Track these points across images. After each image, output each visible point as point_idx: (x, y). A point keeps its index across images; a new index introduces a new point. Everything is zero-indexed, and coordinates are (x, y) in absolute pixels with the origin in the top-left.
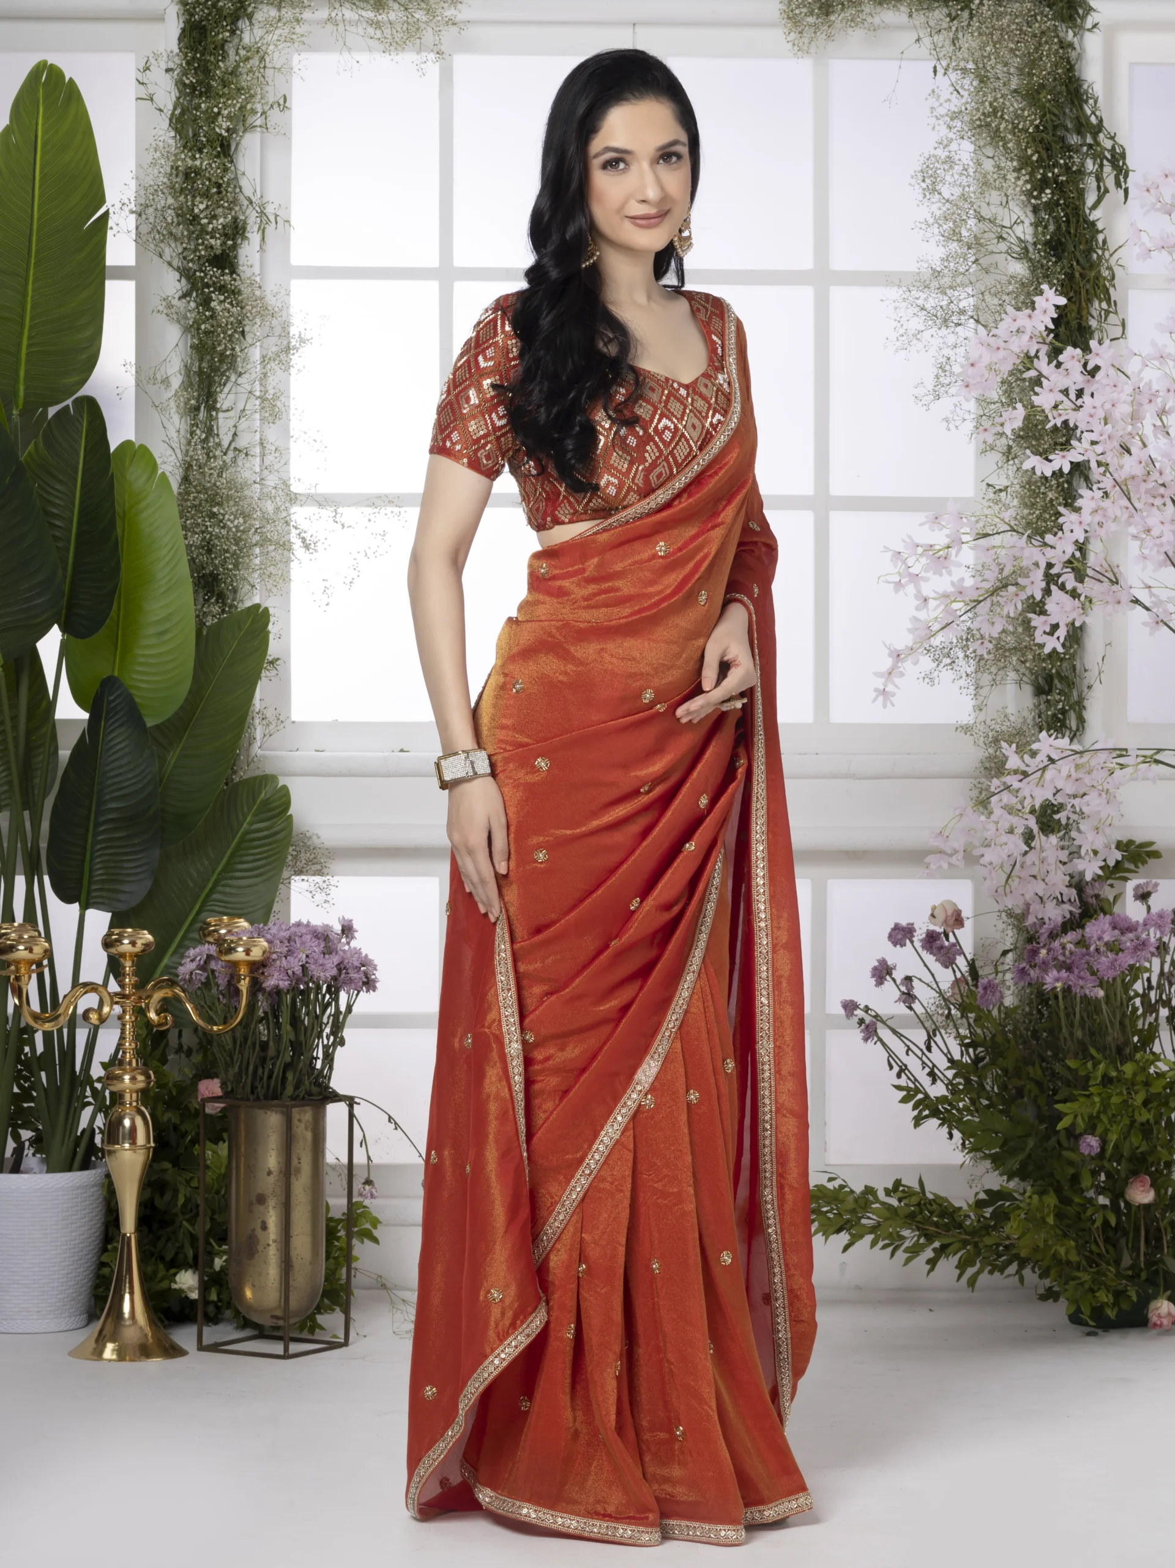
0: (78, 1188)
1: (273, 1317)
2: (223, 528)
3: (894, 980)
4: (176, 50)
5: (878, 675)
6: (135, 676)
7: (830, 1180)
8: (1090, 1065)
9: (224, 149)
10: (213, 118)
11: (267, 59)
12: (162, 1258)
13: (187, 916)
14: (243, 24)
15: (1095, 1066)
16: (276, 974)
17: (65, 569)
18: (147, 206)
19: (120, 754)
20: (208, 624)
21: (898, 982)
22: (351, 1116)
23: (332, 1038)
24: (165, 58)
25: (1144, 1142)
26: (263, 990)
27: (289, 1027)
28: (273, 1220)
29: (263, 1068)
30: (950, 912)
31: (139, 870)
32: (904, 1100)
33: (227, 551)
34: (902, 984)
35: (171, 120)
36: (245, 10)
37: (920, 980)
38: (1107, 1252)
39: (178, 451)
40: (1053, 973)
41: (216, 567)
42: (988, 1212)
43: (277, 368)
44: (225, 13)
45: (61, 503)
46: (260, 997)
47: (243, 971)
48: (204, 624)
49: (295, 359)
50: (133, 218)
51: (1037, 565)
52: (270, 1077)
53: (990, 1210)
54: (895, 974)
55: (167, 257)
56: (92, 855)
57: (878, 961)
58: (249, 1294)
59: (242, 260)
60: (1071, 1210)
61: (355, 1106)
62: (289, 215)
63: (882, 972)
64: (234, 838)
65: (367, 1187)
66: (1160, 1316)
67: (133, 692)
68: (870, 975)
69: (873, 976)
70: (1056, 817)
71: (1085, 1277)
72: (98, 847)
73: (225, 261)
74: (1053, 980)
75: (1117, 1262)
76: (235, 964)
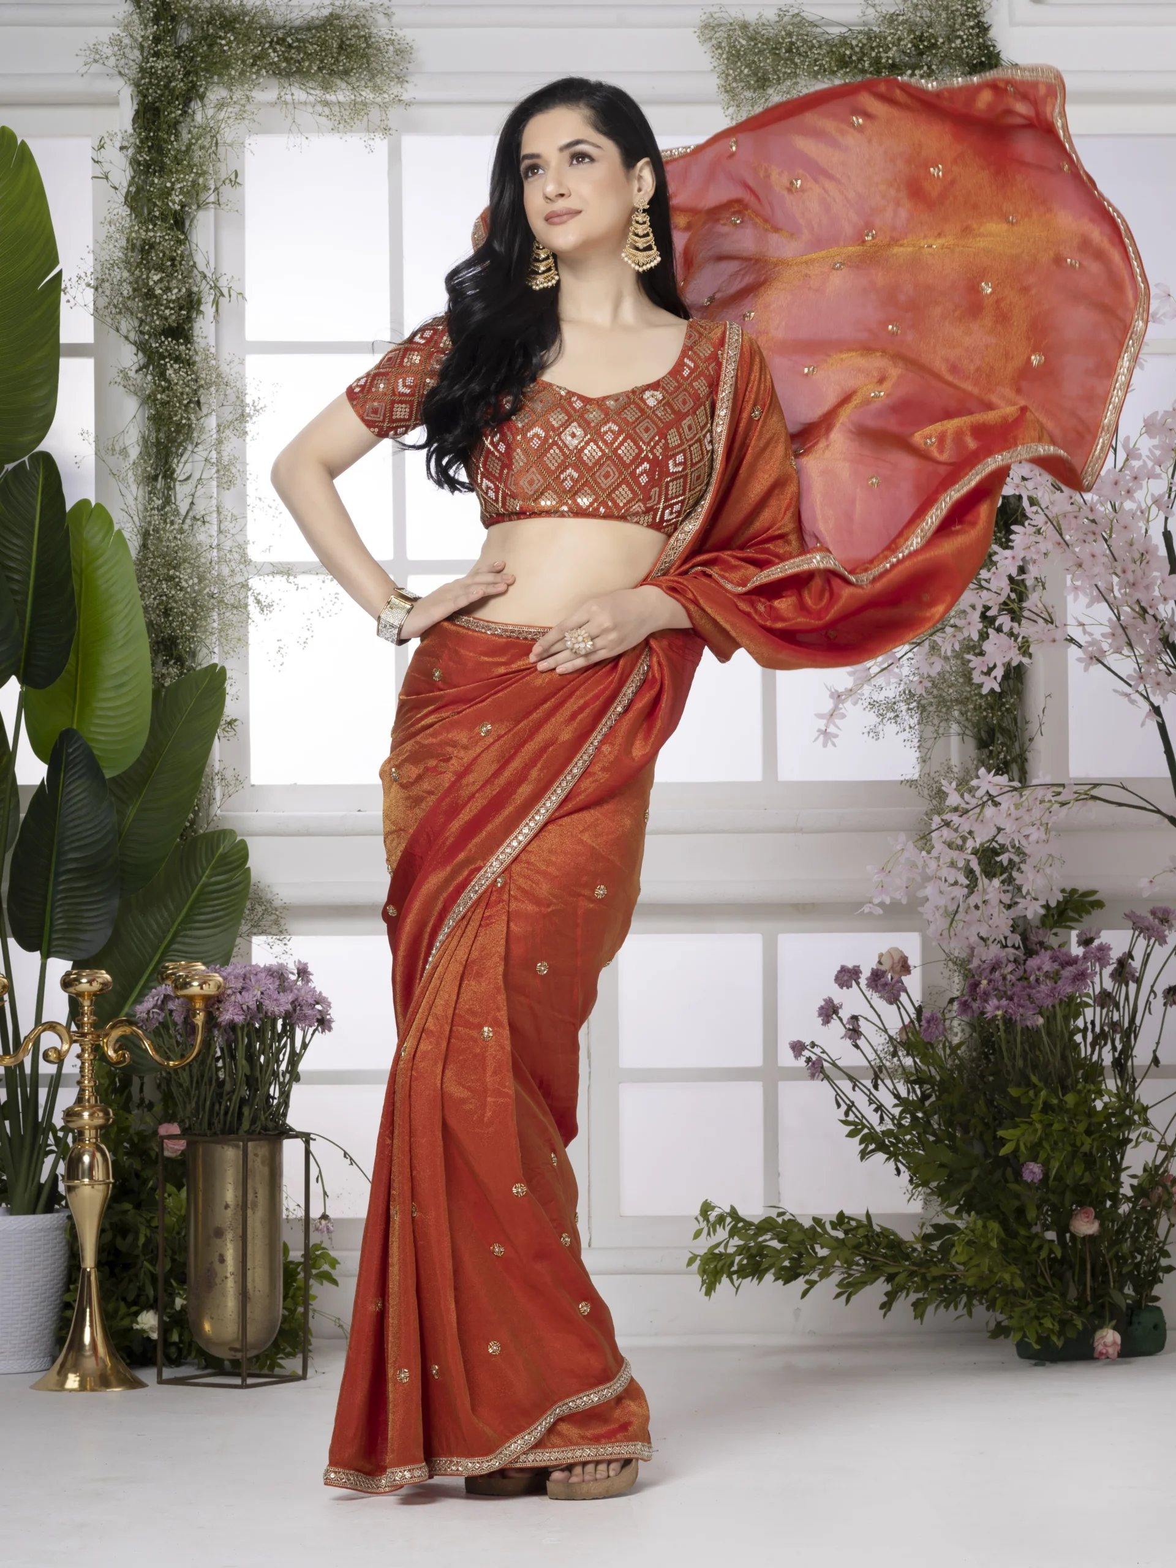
0: (41, 1230)
1: (231, 1349)
2: (181, 590)
3: (841, 1019)
4: (130, 130)
5: (820, 716)
6: (93, 729)
7: (780, 1215)
8: (1031, 1093)
9: (179, 222)
10: (166, 193)
11: (218, 136)
12: (124, 1299)
13: (148, 966)
14: (195, 105)
15: (1036, 1095)
16: (231, 1009)
17: (23, 621)
18: (103, 281)
19: (80, 805)
20: (166, 685)
21: (845, 1021)
22: (308, 1153)
23: (288, 1076)
24: (119, 138)
25: (1087, 1173)
26: (217, 1025)
27: (244, 1062)
28: (230, 1253)
29: (220, 1104)
30: (896, 958)
31: (100, 919)
32: (851, 1135)
33: (183, 614)
34: (848, 1023)
35: (126, 198)
36: (197, 91)
37: (866, 1019)
38: (1054, 1285)
39: (136, 518)
40: (993, 1002)
41: (174, 630)
42: (935, 1246)
43: (232, 436)
44: (177, 93)
45: (19, 557)
46: (216, 1033)
47: (199, 1005)
48: (163, 685)
49: (249, 427)
50: (90, 293)
51: (973, 607)
52: (226, 1113)
53: (938, 1243)
54: (841, 1013)
55: (124, 331)
56: (52, 905)
57: (825, 1000)
58: (207, 1327)
59: (197, 331)
60: (1017, 1243)
61: (311, 1142)
62: (243, 288)
63: (829, 1011)
64: (193, 891)
65: (323, 1222)
66: (1105, 1345)
67: (91, 744)
68: (817, 1014)
69: (820, 1015)
70: (998, 859)
71: (1031, 1305)
72: (59, 896)
73: (181, 332)
74: (994, 1008)
75: (1064, 1295)
76: (191, 999)
